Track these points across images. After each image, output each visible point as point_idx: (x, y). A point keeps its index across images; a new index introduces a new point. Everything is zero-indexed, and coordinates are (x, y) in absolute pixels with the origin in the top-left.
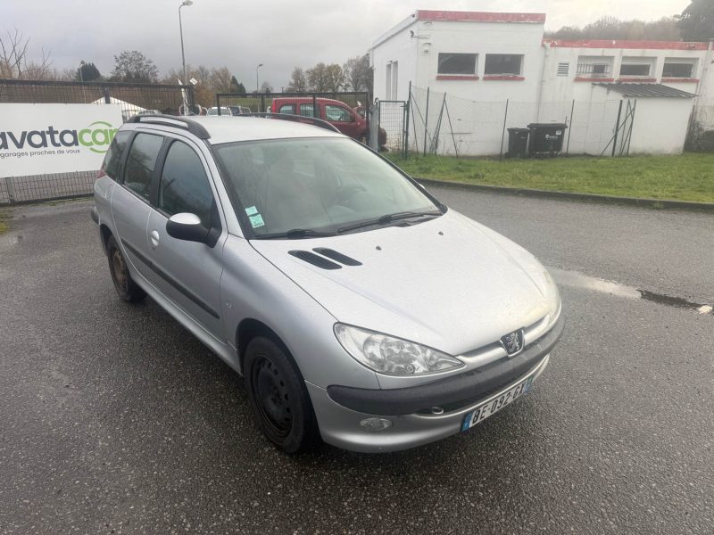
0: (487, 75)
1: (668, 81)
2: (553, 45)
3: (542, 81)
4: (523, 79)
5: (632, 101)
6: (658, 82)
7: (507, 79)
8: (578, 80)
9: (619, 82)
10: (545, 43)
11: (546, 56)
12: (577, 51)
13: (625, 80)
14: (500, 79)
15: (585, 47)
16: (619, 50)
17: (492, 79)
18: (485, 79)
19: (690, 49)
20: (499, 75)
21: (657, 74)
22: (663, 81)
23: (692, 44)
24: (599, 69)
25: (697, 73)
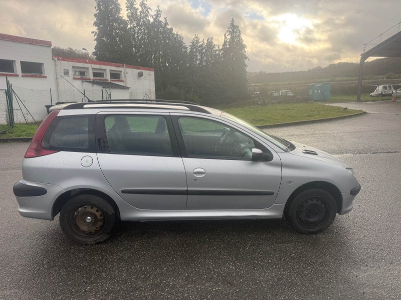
0: (23, 74)
1: (113, 81)
2: (58, 59)
3: (57, 79)
4: (45, 77)
5: (108, 90)
6: (109, 81)
7: (36, 77)
8: (74, 79)
9: (94, 80)
10: (54, 58)
11: (56, 65)
12: (71, 64)
13: (96, 80)
14: (32, 76)
15: (75, 62)
16: (90, 65)
17: (27, 76)
18: (23, 76)
19: (118, 66)
20: (31, 74)
21: (108, 77)
22: (111, 80)
23: (118, 64)
24: (82, 74)
25: (123, 77)
